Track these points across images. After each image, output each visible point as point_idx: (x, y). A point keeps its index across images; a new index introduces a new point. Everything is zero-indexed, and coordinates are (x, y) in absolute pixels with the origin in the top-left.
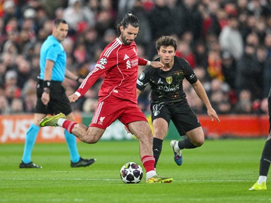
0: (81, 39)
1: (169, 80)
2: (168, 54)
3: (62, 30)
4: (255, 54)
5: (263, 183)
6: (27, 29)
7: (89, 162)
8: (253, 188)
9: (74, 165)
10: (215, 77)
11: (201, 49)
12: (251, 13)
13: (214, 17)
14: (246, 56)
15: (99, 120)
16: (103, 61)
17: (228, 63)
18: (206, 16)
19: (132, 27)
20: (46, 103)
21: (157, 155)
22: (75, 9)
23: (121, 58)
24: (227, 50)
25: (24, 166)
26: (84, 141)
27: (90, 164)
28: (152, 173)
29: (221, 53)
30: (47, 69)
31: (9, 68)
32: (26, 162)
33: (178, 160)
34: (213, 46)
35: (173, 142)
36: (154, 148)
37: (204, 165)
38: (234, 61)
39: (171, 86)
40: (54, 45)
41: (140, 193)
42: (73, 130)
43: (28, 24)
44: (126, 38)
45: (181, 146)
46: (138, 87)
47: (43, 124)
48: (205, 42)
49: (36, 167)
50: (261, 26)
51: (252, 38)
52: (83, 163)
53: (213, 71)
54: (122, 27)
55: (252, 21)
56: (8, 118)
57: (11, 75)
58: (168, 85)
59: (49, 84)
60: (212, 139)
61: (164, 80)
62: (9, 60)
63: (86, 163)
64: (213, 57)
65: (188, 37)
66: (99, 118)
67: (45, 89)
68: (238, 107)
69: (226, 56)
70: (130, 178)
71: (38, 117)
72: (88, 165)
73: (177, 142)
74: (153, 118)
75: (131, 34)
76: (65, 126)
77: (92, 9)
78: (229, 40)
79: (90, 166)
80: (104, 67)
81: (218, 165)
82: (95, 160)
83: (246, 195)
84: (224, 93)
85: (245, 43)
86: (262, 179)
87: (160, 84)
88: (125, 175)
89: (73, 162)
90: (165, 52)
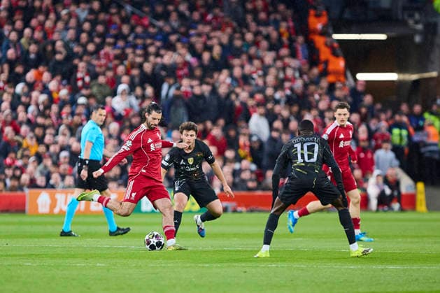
0: (127, 124)
1: (191, 161)
2: (189, 137)
3: (101, 115)
4: (280, 137)
5: (267, 251)
6: (79, 115)
7: (126, 231)
8: (258, 255)
9: (112, 234)
10: (244, 158)
11: (232, 133)
12: (277, 102)
13: (244, 104)
14: (271, 139)
15: (131, 196)
16: (129, 144)
17: (256, 146)
18: (237, 103)
19: (157, 114)
20: (84, 179)
21: (177, 225)
22: (122, 97)
23: (145, 141)
24: (255, 135)
25: (64, 234)
26: (119, 214)
27: (126, 232)
28: (172, 242)
29: (250, 136)
30: (87, 150)
31: (62, 149)
32: (66, 230)
33: (201, 232)
34: (244, 131)
35: (196, 216)
36: (175, 219)
37: (223, 235)
38: (261, 143)
39: (192, 166)
40: (94, 129)
41: (157, 259)
42: (108, 204)
43: (80, 110)
44: (151, 123)
45: (203, 219)
46: (163, 166)
47: (79, 199)
48: (236, 127)
49: (74, 236)
50: (285, 113)
51: (278, 124)
52: (120, 232)
53: (242, 152)
54: (147, 114)
55: (278, 108)
56: (62, 192)
57: (64, 154)
58: (189, 165)
59: (87, 162)
60: (241, 212)
61: (186, 161)
62: (63, 142)
63: (123, 232)
64: (243, 140)
65: (221, 122)
66: (131, 194)
67: (84, 166)
68: (263, 184)
69: (254, 139)
70: (153, 248)
71: (78, 192)
72: (125, 233)
73: (199, 216)
74: (175, 192)
75: (155, 119)
76: (100, 200)
77: (137, 98)
78: (257, 125)
79: (127, 234)
80: (129, 149)
81: (235, 235)
82: (131, 228)
83: (251, 261)
84: (252, 172)
85: (271, 128)
86: (266, 247)
87: (183, 165)
88: (148, 243)
89: (112, 231)
90: (187, 135)
